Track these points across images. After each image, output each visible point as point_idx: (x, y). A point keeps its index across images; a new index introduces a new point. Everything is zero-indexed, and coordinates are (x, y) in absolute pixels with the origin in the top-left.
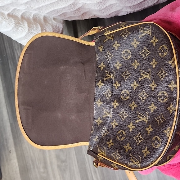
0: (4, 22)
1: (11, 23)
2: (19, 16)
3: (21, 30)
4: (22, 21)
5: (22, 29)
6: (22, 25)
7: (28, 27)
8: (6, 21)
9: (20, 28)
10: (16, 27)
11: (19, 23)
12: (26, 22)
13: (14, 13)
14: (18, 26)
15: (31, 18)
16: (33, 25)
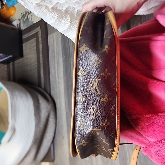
0: (48, 15)
1: (54, 16)
2: (63, 10)
3: (63, 23)
4: (65, 15)
5: (65, 22)
6: (64, 19)
7: (71, 20)
8: (49, 14)
9: (63, 21)
10: (59, 20)
11: (62, 17)
12: (69, 16)
13: (58, 8)
14: (61, 19)
15: (75, 13)
16: (76, 20)
